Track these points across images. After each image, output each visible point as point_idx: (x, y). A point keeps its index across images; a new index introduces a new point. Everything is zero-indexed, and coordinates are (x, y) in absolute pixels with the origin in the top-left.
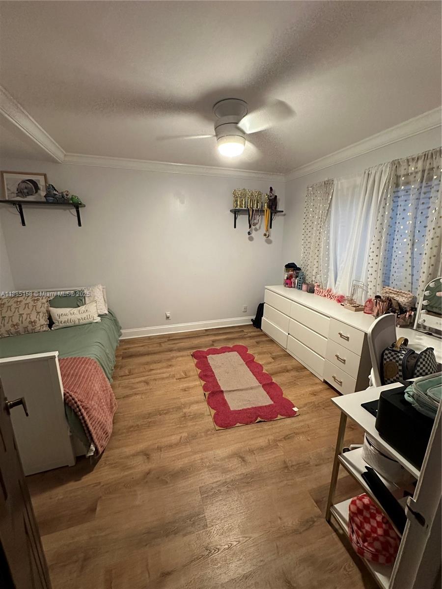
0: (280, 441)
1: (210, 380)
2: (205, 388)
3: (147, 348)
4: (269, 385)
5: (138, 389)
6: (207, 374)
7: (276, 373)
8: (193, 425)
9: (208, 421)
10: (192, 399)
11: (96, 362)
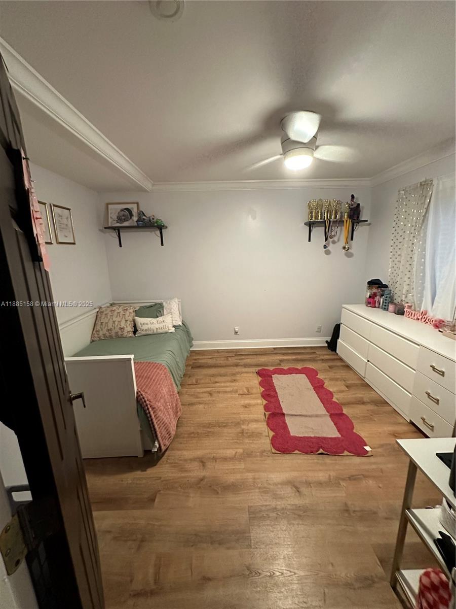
0: (343, 480)
1: (273, 400)
2: (266, 408)
3: (215, 360)
4: (337, 415)
5: (202, 399)
6: (270, 394)
7: (348, 404)
8: (250, 443)
9: (265, 442)
10: (252, 416)
11: (165, 368)
